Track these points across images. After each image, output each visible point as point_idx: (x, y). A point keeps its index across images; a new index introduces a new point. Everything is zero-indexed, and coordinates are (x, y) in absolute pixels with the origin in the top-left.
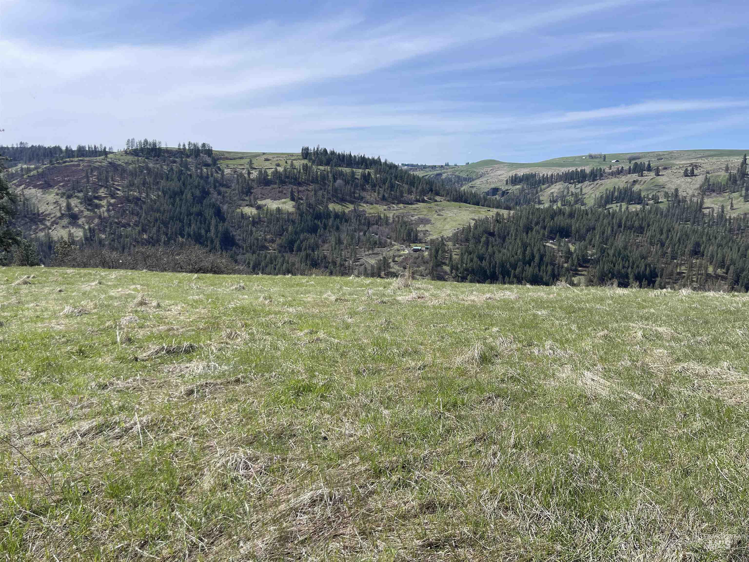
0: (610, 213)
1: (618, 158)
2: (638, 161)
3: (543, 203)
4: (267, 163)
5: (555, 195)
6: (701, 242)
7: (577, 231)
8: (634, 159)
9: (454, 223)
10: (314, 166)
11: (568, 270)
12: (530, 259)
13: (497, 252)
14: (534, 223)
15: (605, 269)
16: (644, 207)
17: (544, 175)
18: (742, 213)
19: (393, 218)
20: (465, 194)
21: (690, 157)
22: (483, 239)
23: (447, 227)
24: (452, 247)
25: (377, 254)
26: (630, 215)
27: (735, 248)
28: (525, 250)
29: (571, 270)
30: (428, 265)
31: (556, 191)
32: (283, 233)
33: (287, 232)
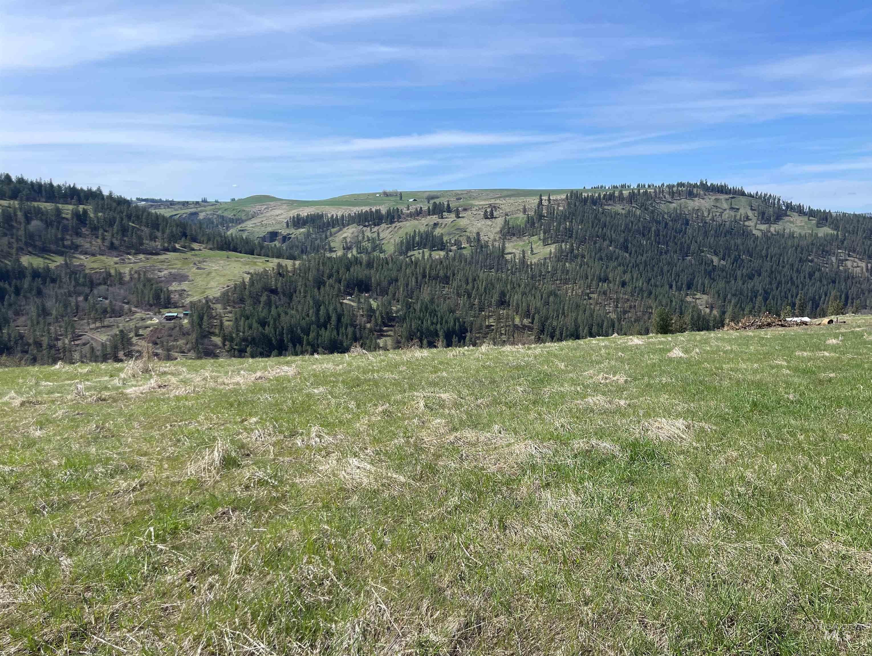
0: (412, 262)
1: (416, 196)
2: (437, 201)
3: (335, 251)
5: (348, 240)
6: (506, 291)
7: (379, 284)
8: (433, 198)
9: (222, 280)
11: (371, 331)
12: (325, 321)
13: (283, 315)
14: (326, 275)
15: (413, 327)
16: (447, 253)
17: (333, 216)
18: (542, 258)
19: (131, 274)
20: (233, 240)
21: (489, 197)
22: (263, 299)
23: (213, 284)
24: (221, 311)
26: (435, 264)
27: (538, 295)
28: (318, 310)
29: (376, 331)
30: (190, 337)
31: (350, 235)
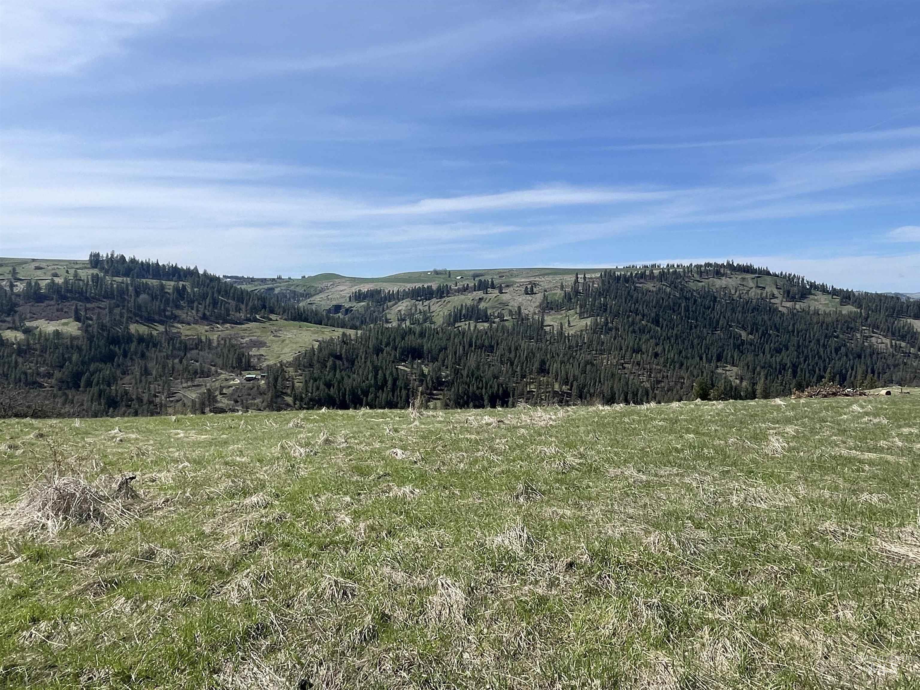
0: (460, 332)
1: (463, 274)
2: (482, 278)
3: (391, 322)
4: (39, 272)
5: (403, 313)
7: (429, 352)
8: (478, 276)
9: (294, 346)
10: (107, 277)
11: (423, 394)
12: (382, 384)
13: (346, 378)
14: (384, 344)
15: (460, 391)
16: (491, 325)
17: (389, 291)
18: (579, 330)
19: (218, 341)
20: (304, 311)
21: (529, 275)
22: (329, 364)
23: (286, 350)
24: (293, 374)
25: (198, 386)
26: (479, 334)
28: (377, 374)
29: (426, 394)
30: (266, 397)
31: (404, 308)
32: (64, 364)
33: (70, 363)
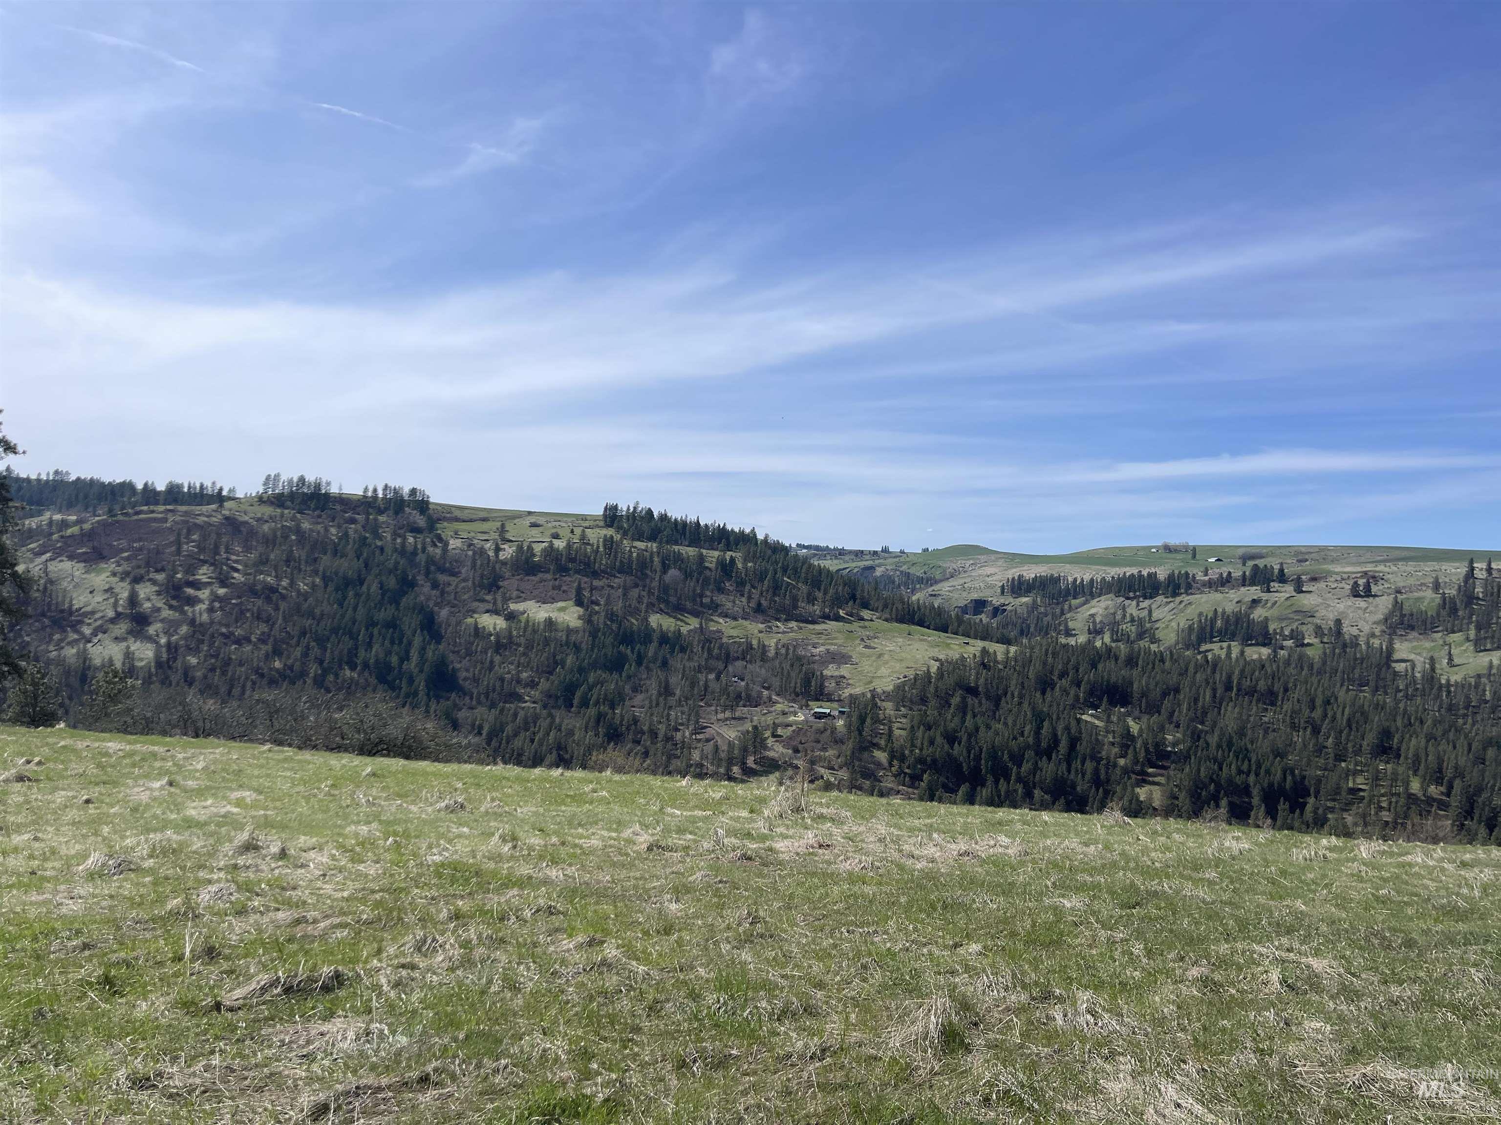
0: (1207, 661)
1: (1221, 554)
2: (1261, 563)
3: (1075, 635)
4: (535, 531)
5: (1098, 619)
6: (1393, 729)
7: (1144, 694)
8: (1253, 557)
9: (898, 666)
10: (625, 542)
11: (1126, 771)
12: (1049, 746)
13: (982, 729)
14: (1056, 673)
15: (1202, 774)
16: (1275, 651)
17: (1075, 580)
18: (1472, 674)
19: (777, 648)
20: (919, 608)
21: (1363, 559)
22: (955, 700)
23: (884, 671)
24: (892, 713)
25: (740, 719)
26: (1247, 668)
27: (1462, 742)
28: (1039, 728)
29: (1134, 773)
30: (844, 747)
31: (1101, 611)
32: (554, 669)
33: (563, 668)
